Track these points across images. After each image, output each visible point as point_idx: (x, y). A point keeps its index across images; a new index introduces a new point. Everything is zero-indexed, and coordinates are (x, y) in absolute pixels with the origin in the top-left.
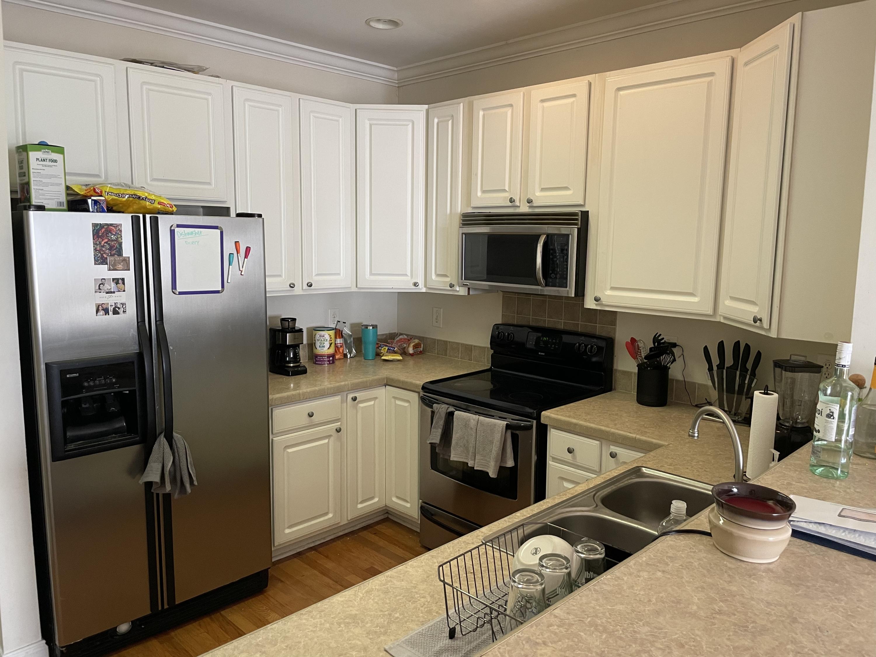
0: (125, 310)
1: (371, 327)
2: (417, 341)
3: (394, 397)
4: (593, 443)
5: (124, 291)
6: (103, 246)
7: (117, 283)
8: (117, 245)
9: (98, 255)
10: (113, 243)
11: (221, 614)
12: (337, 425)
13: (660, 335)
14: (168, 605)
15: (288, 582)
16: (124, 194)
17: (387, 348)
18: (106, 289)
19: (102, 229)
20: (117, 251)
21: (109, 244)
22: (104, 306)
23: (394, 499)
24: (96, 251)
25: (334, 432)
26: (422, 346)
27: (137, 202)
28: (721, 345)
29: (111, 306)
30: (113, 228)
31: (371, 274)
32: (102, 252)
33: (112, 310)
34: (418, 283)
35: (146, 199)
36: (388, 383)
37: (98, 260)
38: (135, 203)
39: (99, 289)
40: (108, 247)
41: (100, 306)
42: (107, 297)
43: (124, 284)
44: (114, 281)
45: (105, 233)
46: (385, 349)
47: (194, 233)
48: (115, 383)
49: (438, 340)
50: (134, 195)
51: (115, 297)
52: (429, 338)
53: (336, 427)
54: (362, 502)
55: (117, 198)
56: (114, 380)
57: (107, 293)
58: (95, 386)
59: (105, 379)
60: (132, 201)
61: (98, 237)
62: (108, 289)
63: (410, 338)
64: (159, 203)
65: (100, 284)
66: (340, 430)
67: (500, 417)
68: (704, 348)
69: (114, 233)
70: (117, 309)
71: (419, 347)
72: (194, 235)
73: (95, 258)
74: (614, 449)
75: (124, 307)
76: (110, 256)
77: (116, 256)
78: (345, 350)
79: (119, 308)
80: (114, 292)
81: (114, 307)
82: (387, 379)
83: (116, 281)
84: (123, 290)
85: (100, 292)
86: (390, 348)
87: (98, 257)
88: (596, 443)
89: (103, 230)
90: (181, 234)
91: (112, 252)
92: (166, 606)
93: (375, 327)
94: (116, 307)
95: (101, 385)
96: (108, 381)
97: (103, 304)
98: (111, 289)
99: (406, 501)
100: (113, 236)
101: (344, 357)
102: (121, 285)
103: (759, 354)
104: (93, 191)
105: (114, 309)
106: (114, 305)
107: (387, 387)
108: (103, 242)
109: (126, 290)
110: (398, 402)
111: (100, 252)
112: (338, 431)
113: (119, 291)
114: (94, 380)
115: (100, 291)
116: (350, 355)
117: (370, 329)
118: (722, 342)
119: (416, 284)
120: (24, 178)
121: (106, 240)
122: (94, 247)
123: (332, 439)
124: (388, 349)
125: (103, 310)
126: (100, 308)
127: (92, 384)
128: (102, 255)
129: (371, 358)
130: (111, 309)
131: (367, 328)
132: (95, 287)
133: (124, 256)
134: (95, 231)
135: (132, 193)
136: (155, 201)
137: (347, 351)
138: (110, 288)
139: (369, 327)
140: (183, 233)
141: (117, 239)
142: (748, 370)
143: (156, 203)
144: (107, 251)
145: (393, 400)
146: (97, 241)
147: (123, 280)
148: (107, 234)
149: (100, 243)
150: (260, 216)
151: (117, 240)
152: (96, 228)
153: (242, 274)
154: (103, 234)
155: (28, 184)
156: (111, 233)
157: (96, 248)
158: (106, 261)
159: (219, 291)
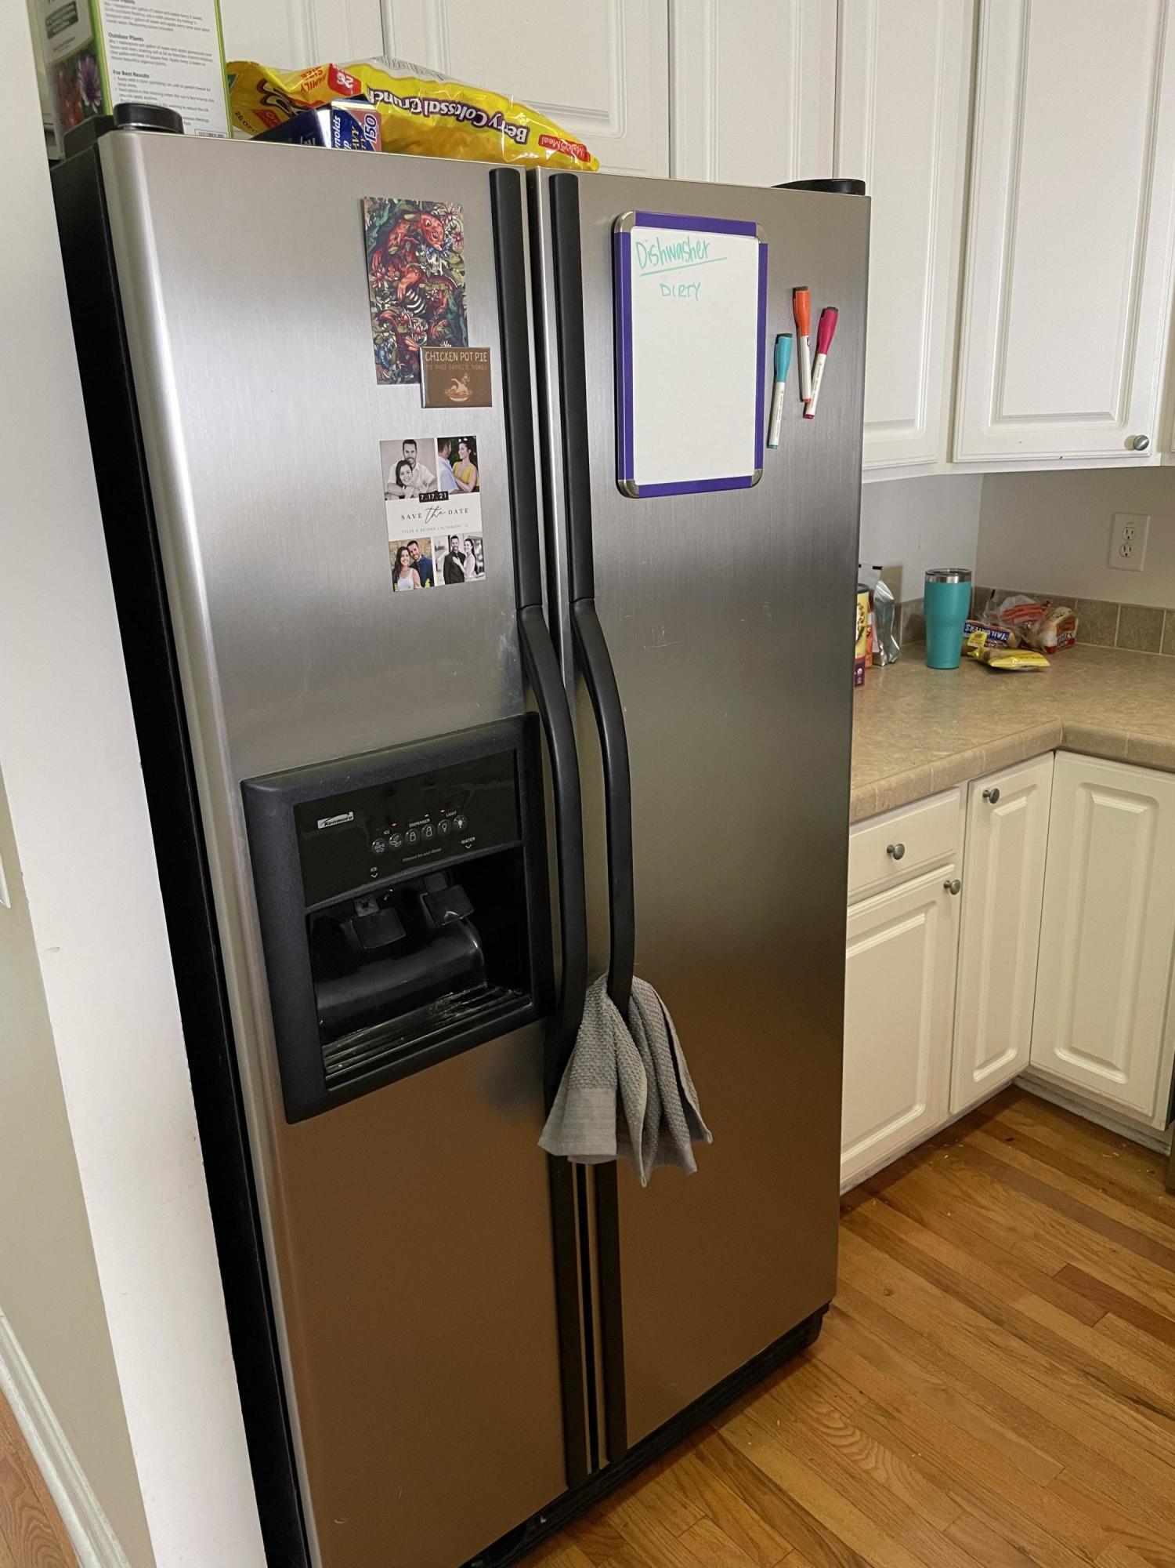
0: (480, 564)
1: (956, 579)
2: (1066, 612)
3: (1088, 786)
5: (476, 489)
6: (403, 303)
7: (453, 458)
8: (448, 298)
9: (386, 340)
10: (435, 288)
11: (720, 1437)
12: (946, 873)
14: (608, 1457)
15: (858, 1317)
16: (429, 100)
17: (985, 634)
18: (419, 482)
19: (397, 224)
20: (448, 326)
21: (422, 294)
22: (418, 552)
23: (1063, 1054)
24: (381, 325)
25: (939, 894)
26: (1077, 623)
27: (469, 139)
29: (439, 549)
30: (435, 223)
31: (998, 417)
32: (400, 330)
33: (441, 567)
34: (1146, 438)
35: (499, 124)
36: (1067, 743)
37: (390, 363)
38: (463, 142)
39: (399, 483)
40: (419, 305)
41: (405, 552)
42: (424, 516)
43: (473, 459)
44: (445, 452)
45: (408, 246)
46: (980, 636)
47: (686, 249)
48: (465, 833)
49: (1124, 607)
50: (463, 105)
51: (450, 512)
52: (1090, 602)
53: (943, 880)
54: (982, 1066)
55: (408, 114)
56: (460, 823)
57: (425, 498)
58: (407, 850)
59: (434, 822)
60: (453, 131)
61: (387, 260)
62: (425, 483)
63: (1046, 605)
64: (545, 141)
65: (401, 464)
66: (958, 886)
69: (437, 246)
70: (457, 561)
71: (1071, 627)
72: (686, 256)
73: (377, 354)
75: (477, 551)
76: (429, 343)
77: (446, 345)
78: (875, 644)
79: (462, 558)
80: (445, 496)
81: (447, 552)
82: (1066, 732)
83: (451, 447)
84: (472, 485)
85: (402, 497)
86: (994, 634)
87: (390, 351)
89: (402, 230)
90: (650, 254)
91: (433, 331)
92: (603, 1463)
93: (964, 576)
94: (452, 553)
95: (423, 845)
96: (444, 827)
97: (411, 543)
98: (434, 482)
99: (1114, 1067)
100: (433, 260)
101: (874, 664)
102: (464, 466)
104: (325, 83)
105: (448, 561)
106: (447, 547)
107: (1060, 754)
108: (402, 286)
109: (479, 484)
110: (1099, 799)
111: (394, 330)
112: (952, 888)
113: (461, 491)
114: (402, 830)
115: (399, 490)
116: (888, 657)
117: (952, 584)
119: (1137, 444)
120: (71, 31)
121: (413, 277)
122: (372, 304)
123: (933, 910)
124: (990, 637)
125: (414, 565)
126: (406, 560)
127: (395, 842)
128: (401, 338)
129: (949, 665)
130: (438, 561)
131: (943, 580)
132: (385, 475)
133: (471, 345)
134: (374, 234)
135: (455, 97)
136: (528, 130)
137: (881, 647)
138: (432, 477)
139: (949, 579)
140: (655, 251)
141: (448, 269)
143: (533, 139)
144: (418, 325)
145: (1081, 793)
146: (381, 279)
147: (471, 442)
148: (415, 247)
149: (394, 290)
150: (857, 187)
151: (445, 278)
152: (379, 222)
153: (811, 411)
154: (401, 247)
155: (90, 52)
156: (429, 246)
157: (380, 312)
158: (415, 366)
159: (749, 478)
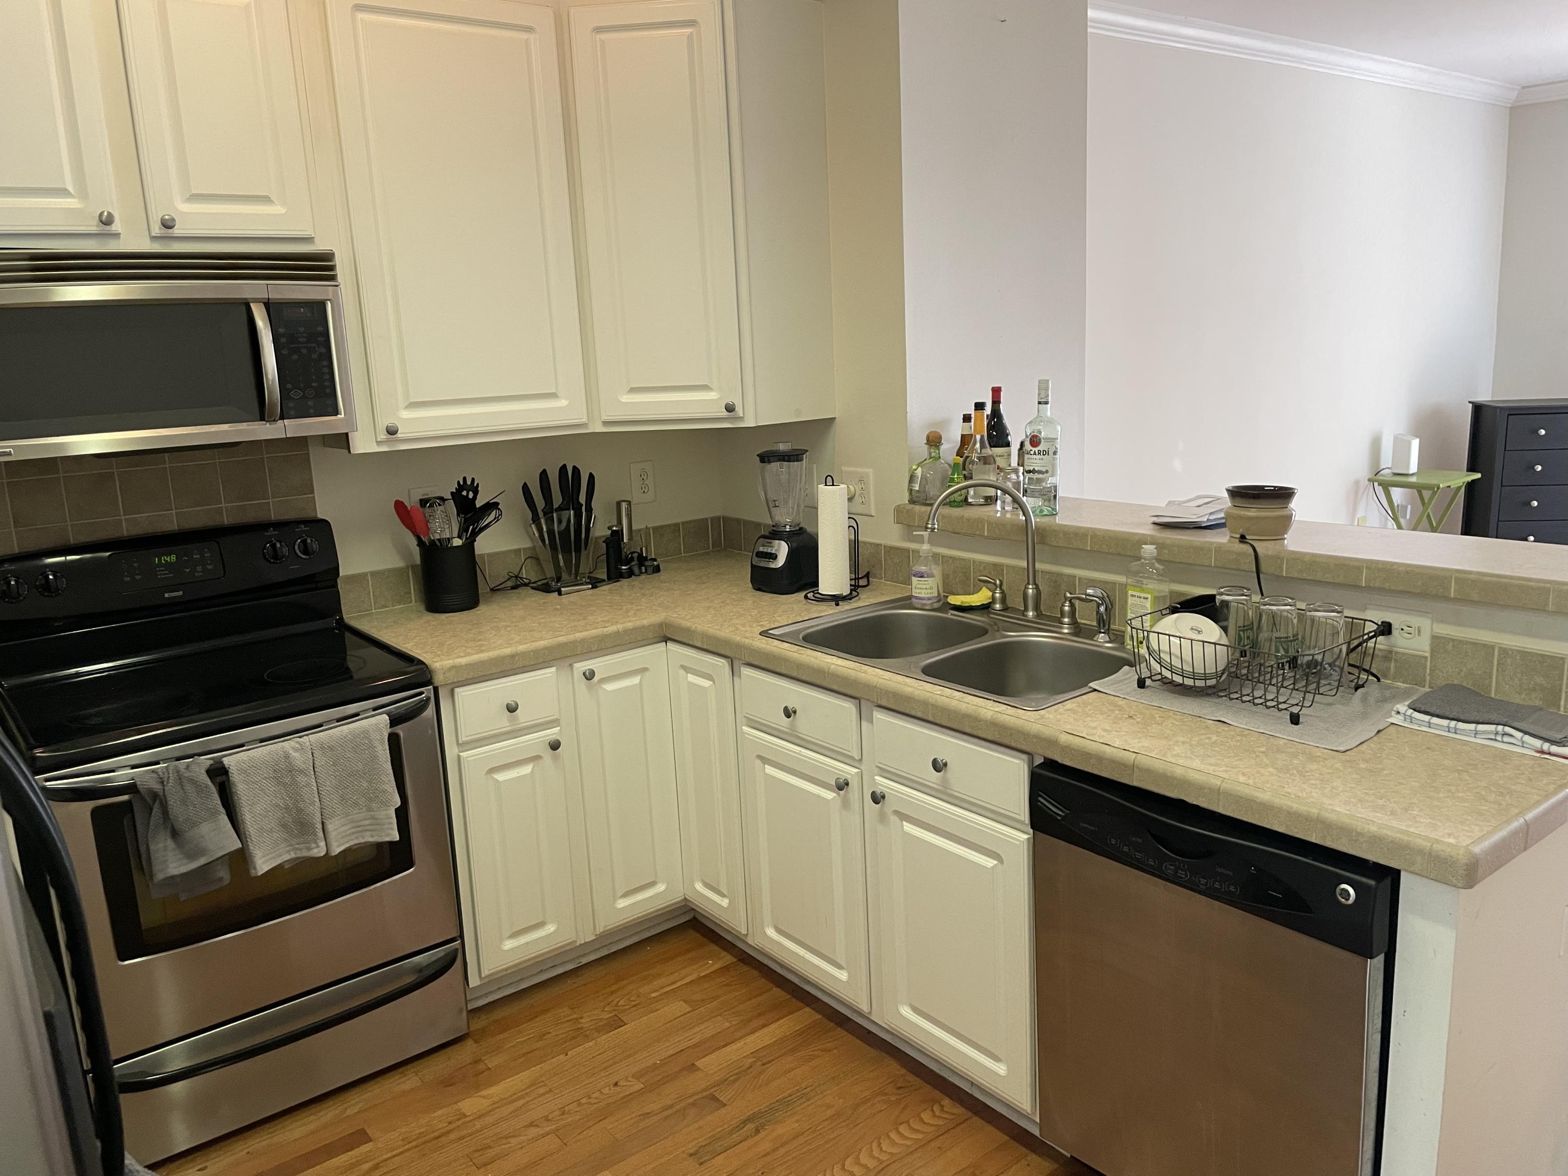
4: (546, 674)
13: (465, 479)
28: (544, 475)
67: (338, 720)
68: (523, 487)
74: (581, 667)
88: (550, 673)
103: (591, 477)
118: (544, 471)
142: (582, 505)
